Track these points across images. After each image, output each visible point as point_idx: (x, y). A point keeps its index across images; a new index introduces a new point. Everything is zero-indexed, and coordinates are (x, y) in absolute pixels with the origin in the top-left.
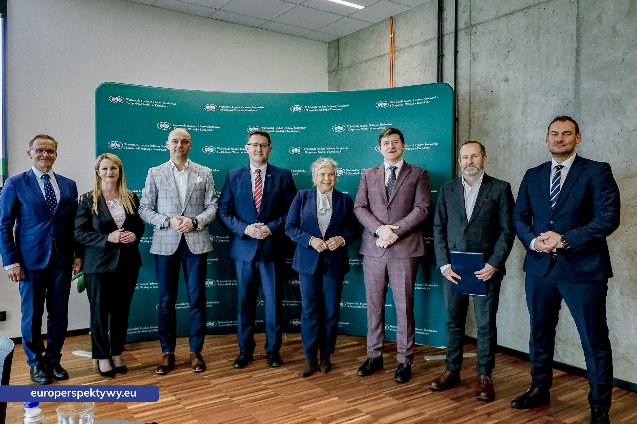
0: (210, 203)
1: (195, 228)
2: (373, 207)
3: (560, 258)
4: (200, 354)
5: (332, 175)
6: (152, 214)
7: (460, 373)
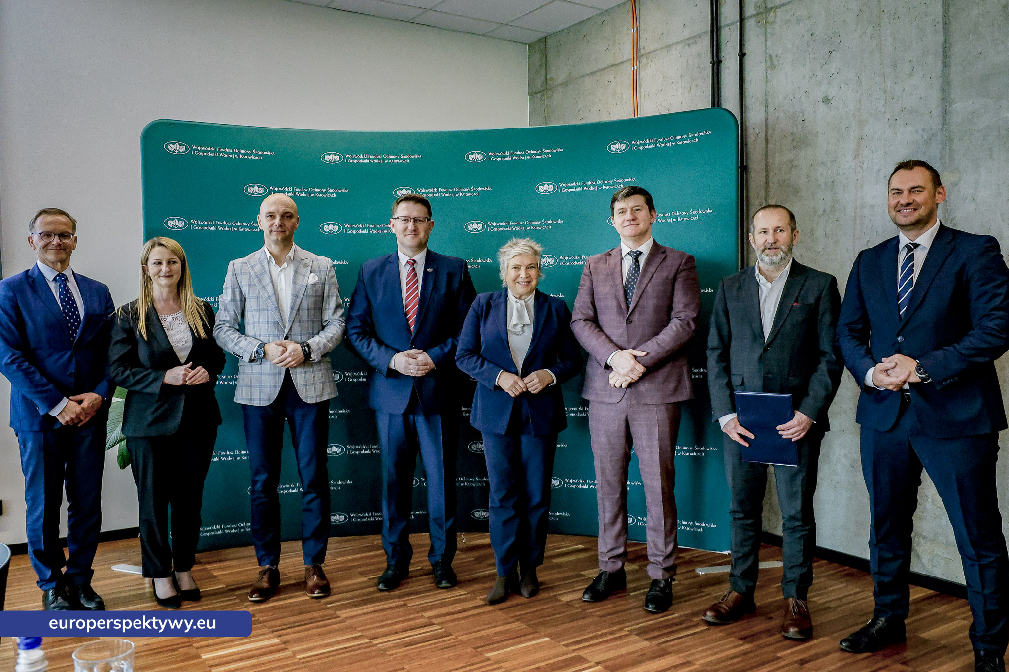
0: (331, 317)
1: (306, 360)
2: (603, 319)
3: (916, 400)
4: (320, 568)
5: (533, 267)
6: (235, 337)
7: (754, 595)
